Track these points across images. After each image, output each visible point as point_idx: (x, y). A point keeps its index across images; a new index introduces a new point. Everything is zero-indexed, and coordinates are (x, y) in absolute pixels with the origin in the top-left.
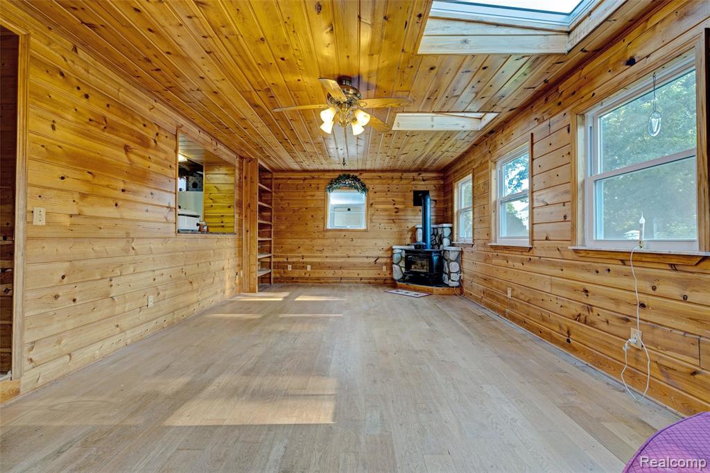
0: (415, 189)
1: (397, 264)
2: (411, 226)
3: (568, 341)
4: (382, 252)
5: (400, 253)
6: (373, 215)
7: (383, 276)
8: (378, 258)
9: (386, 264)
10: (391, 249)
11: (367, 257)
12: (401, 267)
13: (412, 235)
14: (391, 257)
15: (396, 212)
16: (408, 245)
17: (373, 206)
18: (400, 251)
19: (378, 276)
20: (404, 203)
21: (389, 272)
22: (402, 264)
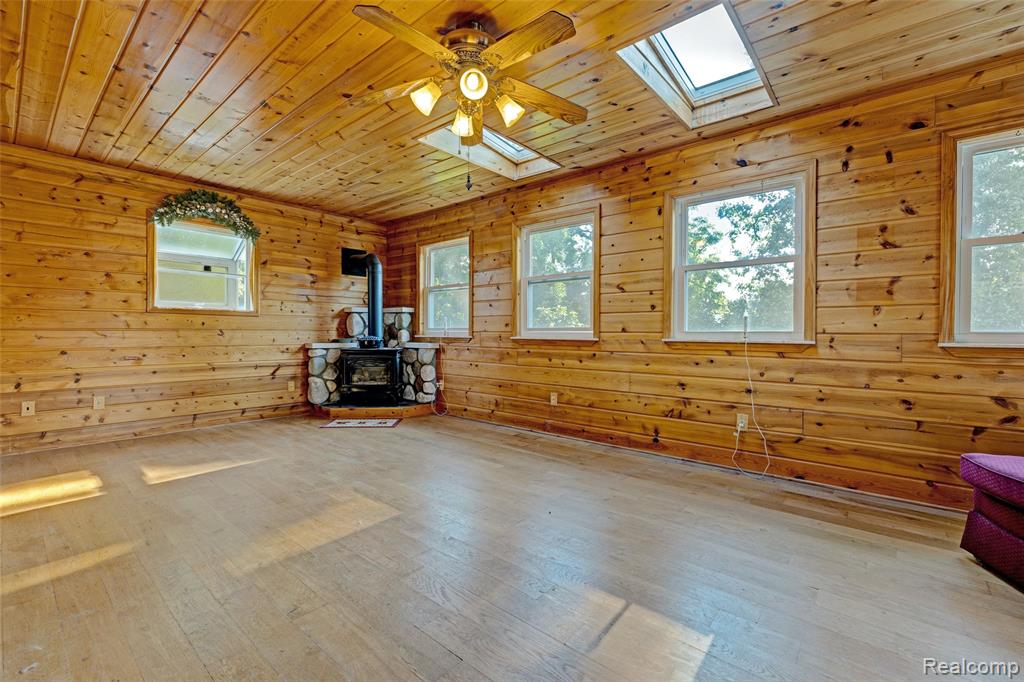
0: (344, 246)
1: (319, 376)
2: (337, 308)
3: (656, 440)
4: (286, 356)
5: (324, 356)
6: (268, 284)
7: (287, 400)
8: (279, 367)
9: (294, 378)
10: (305, 350)
11: (256, 367)
12: (326, 381)
13: (339, 324)
14: (305, 364)
15: (313, 282)
16: (334, 341)
17: (268, 266)
18: (324, 352)
19: (280, 402)
20: (325, 267)
21: (299, 391)
22: (330, 375)
